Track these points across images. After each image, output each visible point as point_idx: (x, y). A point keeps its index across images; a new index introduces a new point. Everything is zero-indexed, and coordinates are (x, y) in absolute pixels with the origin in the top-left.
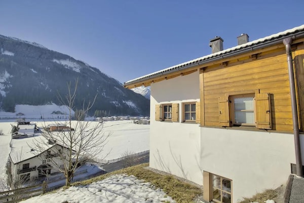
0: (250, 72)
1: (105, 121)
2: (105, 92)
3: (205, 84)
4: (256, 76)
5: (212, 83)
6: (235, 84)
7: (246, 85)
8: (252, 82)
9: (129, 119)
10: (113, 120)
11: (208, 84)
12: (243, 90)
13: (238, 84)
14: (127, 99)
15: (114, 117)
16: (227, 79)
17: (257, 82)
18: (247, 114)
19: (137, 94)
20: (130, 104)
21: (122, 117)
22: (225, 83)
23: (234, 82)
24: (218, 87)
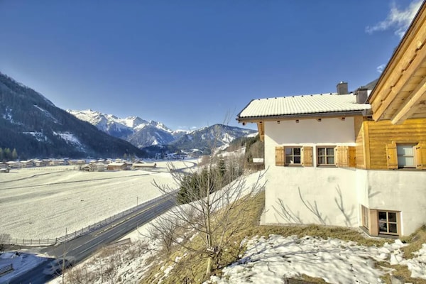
0: (414, 126)
1: (12, 168)
2: (12, 113)
3: (370, 132)
4: (419, 130)
5: (379, 132)
6: (401, 135)
7: (411, 136)
8: (415, 135)
9: (68, 164)
10: (34, 165)
11: (373, 132)
12: (408, 140)
13: (404, 135)
14: (63, 130)
15: (36, 161)
16: (393, 129)
17: (419, 134)
18: (407, 158)
19: (82, 121)
20: (68, 137)
21: (53, 161)
22: (391, 133)
23: (400, 133)
24: (384, 135)
